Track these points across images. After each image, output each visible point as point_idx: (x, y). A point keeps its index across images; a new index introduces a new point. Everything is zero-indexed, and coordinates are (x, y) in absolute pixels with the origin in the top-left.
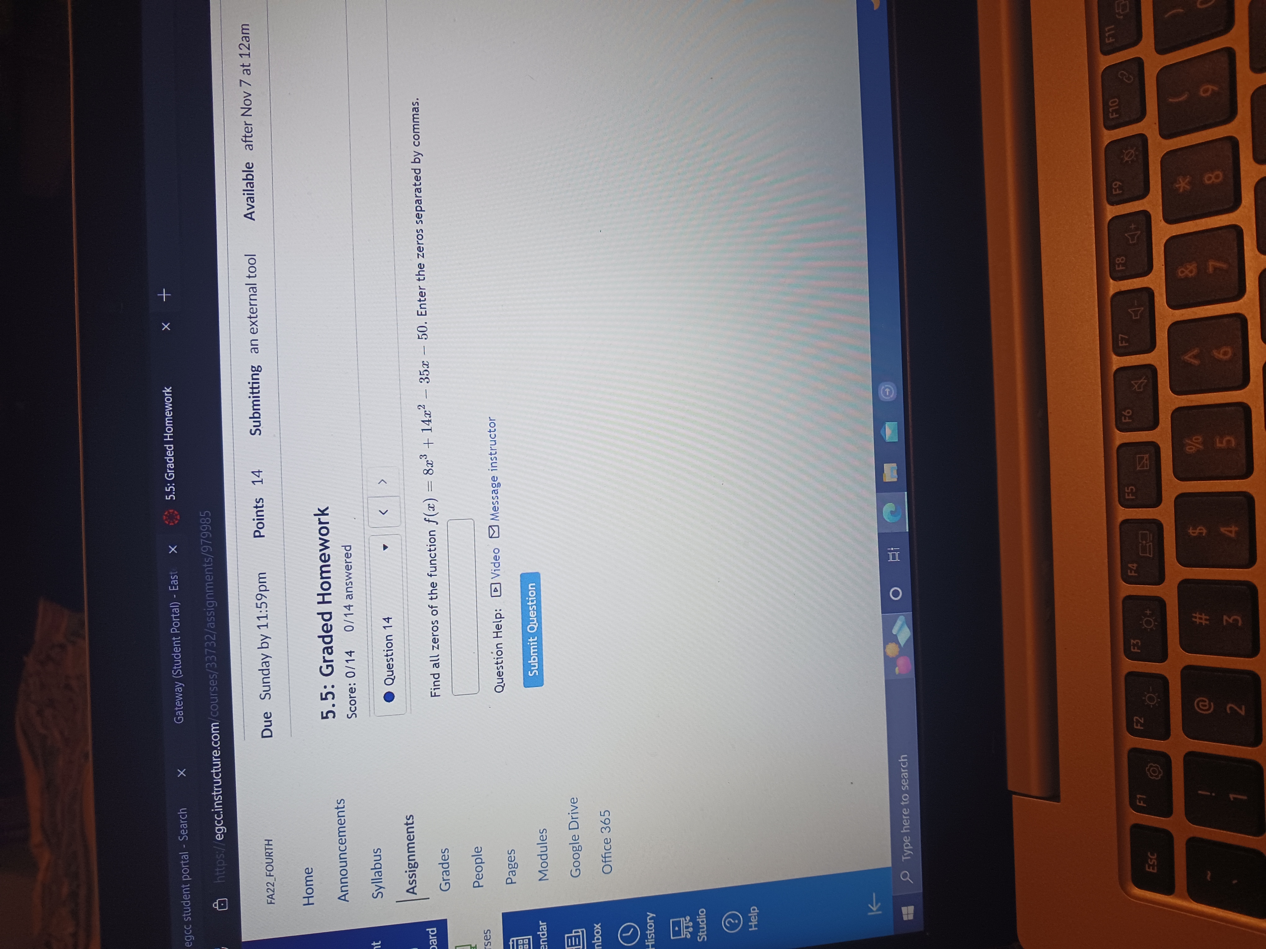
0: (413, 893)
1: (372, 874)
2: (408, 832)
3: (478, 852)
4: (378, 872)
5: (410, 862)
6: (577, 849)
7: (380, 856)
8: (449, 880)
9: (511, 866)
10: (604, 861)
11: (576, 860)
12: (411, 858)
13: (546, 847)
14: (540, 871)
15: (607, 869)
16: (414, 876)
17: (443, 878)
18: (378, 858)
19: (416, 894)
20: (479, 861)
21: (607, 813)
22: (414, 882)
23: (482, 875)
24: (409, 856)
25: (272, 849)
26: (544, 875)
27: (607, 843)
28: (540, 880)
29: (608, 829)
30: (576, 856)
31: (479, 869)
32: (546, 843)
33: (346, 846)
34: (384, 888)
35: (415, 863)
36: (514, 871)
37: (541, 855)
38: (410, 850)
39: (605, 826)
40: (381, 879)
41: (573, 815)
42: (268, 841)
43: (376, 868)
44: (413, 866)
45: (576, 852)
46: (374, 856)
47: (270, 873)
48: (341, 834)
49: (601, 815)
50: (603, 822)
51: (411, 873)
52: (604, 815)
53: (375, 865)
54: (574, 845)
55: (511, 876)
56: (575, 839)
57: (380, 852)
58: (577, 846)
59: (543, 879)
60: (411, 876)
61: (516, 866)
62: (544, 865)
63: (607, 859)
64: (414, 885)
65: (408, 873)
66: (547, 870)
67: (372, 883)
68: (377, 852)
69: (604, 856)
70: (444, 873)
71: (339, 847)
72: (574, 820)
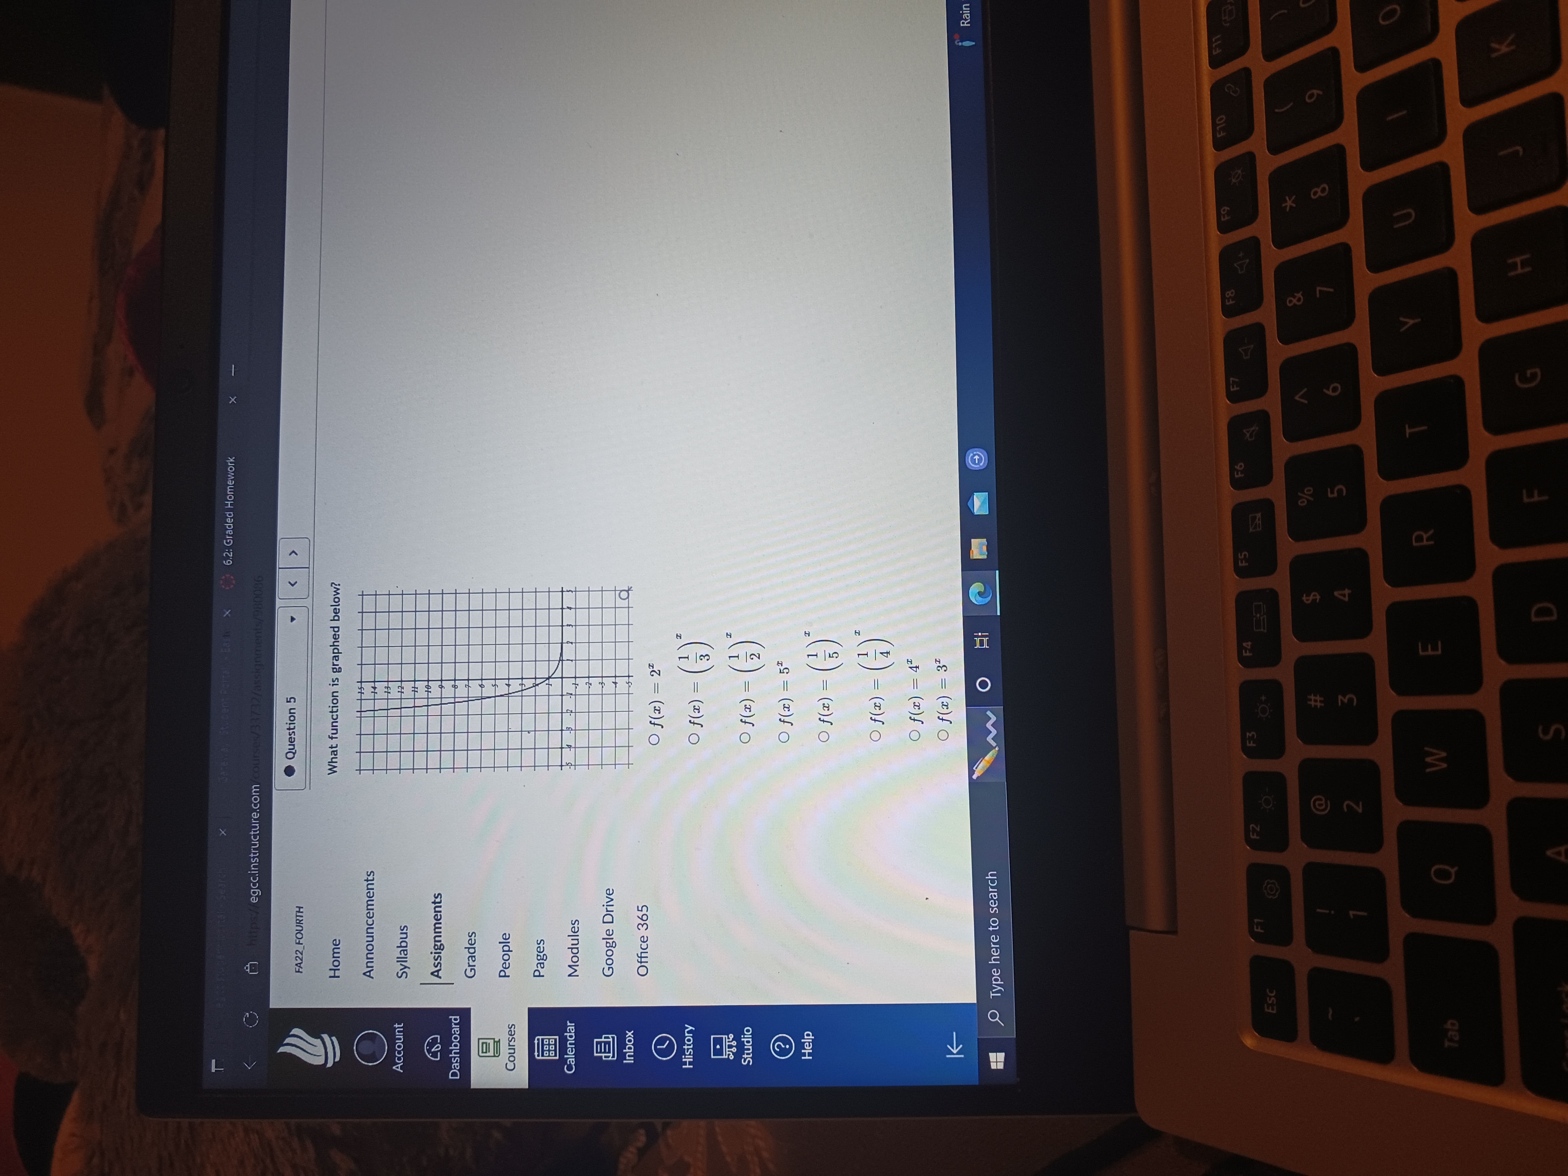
0: (437, 976)
1: (397, 952)
2: (435, 911)
3: (506, 939)
4: (404, 951)
5: (436, 943)
6: (611, 945)
7: (406, 933)
8: (475, 966)
9: (539, 958)
10: (639, 960)
11: (609, 958)
12: (437, 939)
13: (578, 940)
14: (570, 966)
15: (643, 971)
16: (439, 958)
17: (469, 963)
18: (404, 936)
19: (440, 978)
20: (506, 948)
21: (645, 908)
22: (439, 965)
23: (509, 963)
24: (435, 937)
25: (302, 917)
26: (574, 971)
27: (644, 942)
28: (570, 975)
29: (645, 926)
30: (609, 953)
31: (506, 957)
32: (578, 936)
33: (373, 921)
34: (409, 968)
35: (441, 945)
36: (543, 963)
37: (572, 948)
38: (437, 930)
39: (642, 922)
40: (406, 958)
41: (608, 907)
42: (300, 908)
43: (401, 947)
44: (439, 948)
45: (610, 948)
46: (401, 933)
47: (299, 941)
48: (369, 907)
49: (638, 910)
50: (641, 917)
51: (437, 955)
52: (642, 911)
53: (401, 942)
54: (608, 941)
55: (539, 968)
56: (609, 934)
57: (407, 930)
58: (611, 941)
59: (573, 974)
60: (436, 958)
61: (545, 958)
62: (575, 959)
63: (643, 960)
64: (438, 968)
65: (433, 955)
66: (578, 966)
67: (398, 961)
68: (404, 929)
69: (640, 955)
70: (470, 958)
71: (367, 920)
72: (609, 913)
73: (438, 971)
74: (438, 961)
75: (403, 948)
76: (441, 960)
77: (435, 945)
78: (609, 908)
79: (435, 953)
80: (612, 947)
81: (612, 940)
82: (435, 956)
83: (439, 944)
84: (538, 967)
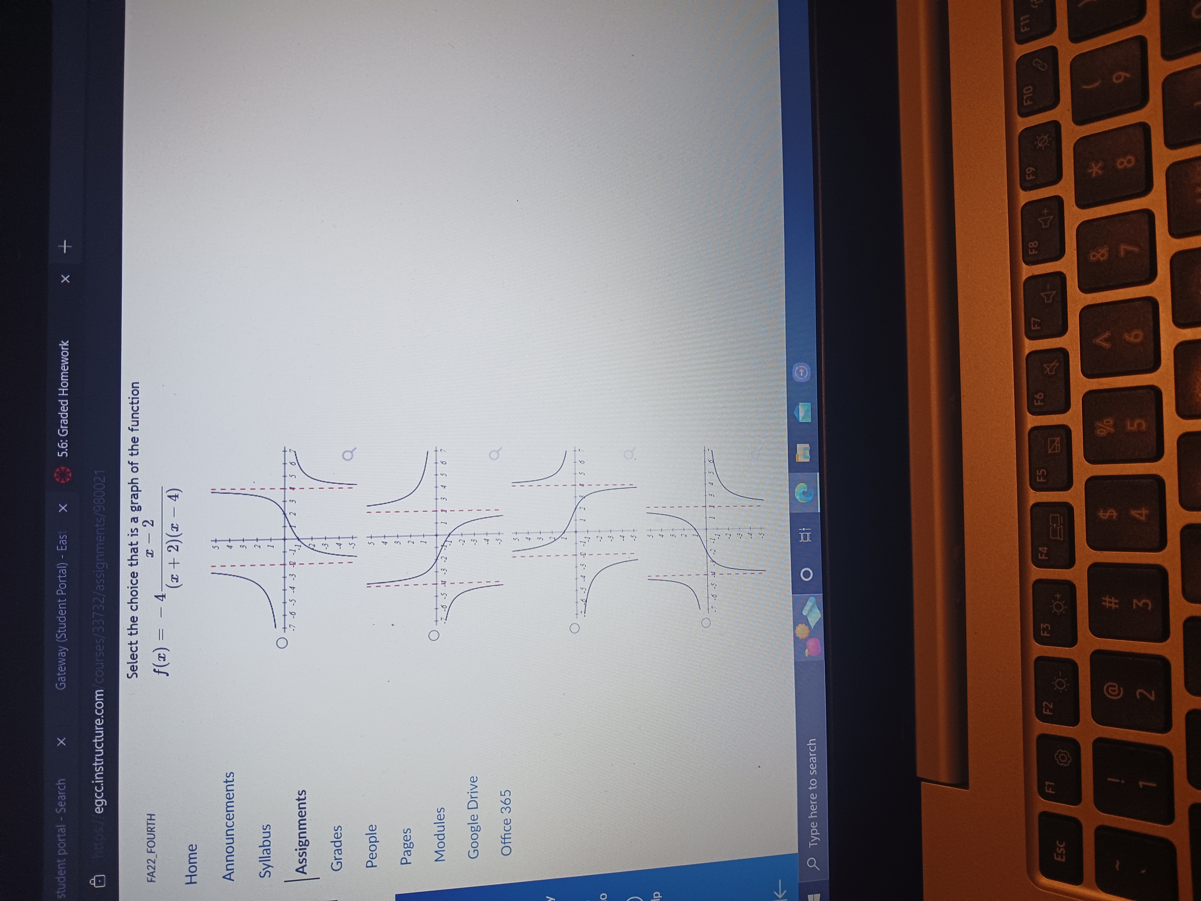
0: (303, 872)
1: (260, 852)
2: (300, 808)
3: (372, 831)
4: (266, 850)
5: (301, 840)
6: (476, 829)
7: (269, 832)
8: (341, 859)
9: (406, 846)
10: (503, 842)
11: (475, 841)
12: (302, 835)
13: (443, 826)
14: (436, 852)
15: (506, 851)
16: (304, 854)
17: (335, 857)
18: (268, 835)
19: (306, 873)
20: (373, 839)
21: (507, 793)
22: (304, 861)
23: (376, 854)
24: (299, 834)
25: (154, 824)
26: (440, 856)
27: (507, 824)
28: (436, 861)
29: (508, 809)
30: (474, 837)
31: (373, 848)
32: (444, 823)
33: (233, 822)
34: (272, 867)
35: (306, 840)
36: (410, 851)
37: (438, 835)
38: (301, 827)
39: (505, 806)
40: (270, 857)
41: (472, 794)
42: (151, 815)
43: (264, 846)
44: (304, 844)
45: (475, 832)
46: (263, 833)
47: (151, 850)
48: (229, 809)
49: (501, 795)
50: (504, 802)
51: (301, 852)
52: (504, 795)
53: (264, 842)
54: (473, 825)
55: (406, 856)
56: (474, 819)
57: (270, 829)
58: (475, 826)
59: (439, 859)
60: (301, 854)
61: (411, 846)
62: (441, 845)
63: (507, 841)
64: (304, 864)
65: (298, 851)
66: (444, 851)
67: (260, 861)
68: (266, 829)
69: (503, 837)
70: (336, 852)
71: (227, 823)
72: (473, 799)
73: (303, 867)
74: (304, 857)
75: (266, 847)
76: (306, 856)
77: (300, 841)
78: (474, 795)
79: (300, 849)
80: (477, 831)
81: (477, 825)
82: (300, 853)
83: (303, 840)
84: (404, 855)
